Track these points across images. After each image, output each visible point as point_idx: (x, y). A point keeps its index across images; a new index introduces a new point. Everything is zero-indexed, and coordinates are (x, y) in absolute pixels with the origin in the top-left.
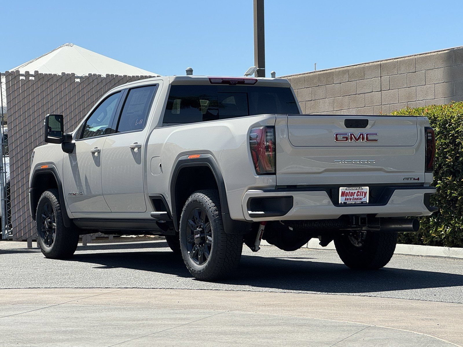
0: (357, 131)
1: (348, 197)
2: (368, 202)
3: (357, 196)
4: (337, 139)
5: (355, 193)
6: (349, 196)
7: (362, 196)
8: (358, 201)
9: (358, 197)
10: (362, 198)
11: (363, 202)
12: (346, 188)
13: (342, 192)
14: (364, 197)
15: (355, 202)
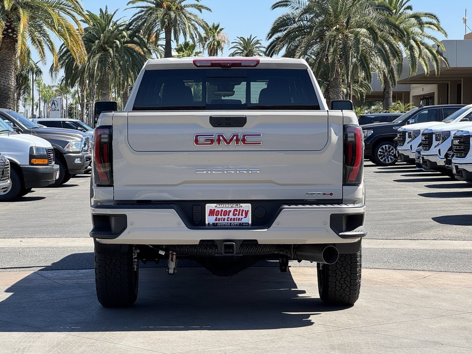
0: (228, 132)
1: (219, 217)
2: (250, 222)
3: (234, 215)
4: (196, 141)
5: (230, 211)
6: (221, 215)
7: (242, 215)
8: (235, 222)
9: (235, 217)
10: (242, 218)
11: (243, 223)
12: (216, 205)
13: (211, 210)
14: (244, 217)
15: (231, 223)
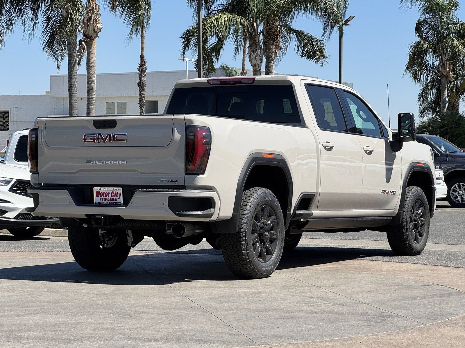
1: (103, 197)
2: (122, 203)
3: (112, 196)
4: (85, 139)
5: (109, 193)
6: (104, 196)
7: (117, 197)
8: (113, 201)
9: (113, 198)
10: (117, 199)
11: (117, 203)
12: (99, 188)
13: (97, 192)
14: (119, 198)
15: (110, 203)
